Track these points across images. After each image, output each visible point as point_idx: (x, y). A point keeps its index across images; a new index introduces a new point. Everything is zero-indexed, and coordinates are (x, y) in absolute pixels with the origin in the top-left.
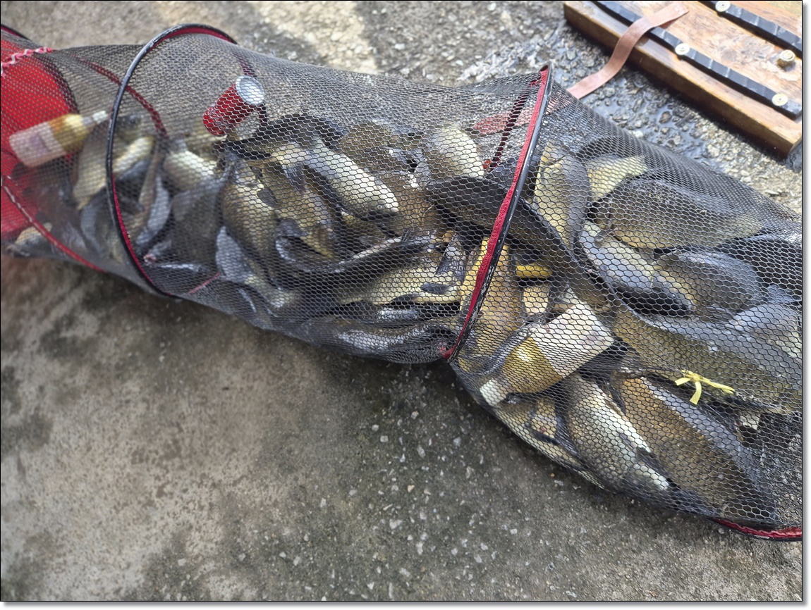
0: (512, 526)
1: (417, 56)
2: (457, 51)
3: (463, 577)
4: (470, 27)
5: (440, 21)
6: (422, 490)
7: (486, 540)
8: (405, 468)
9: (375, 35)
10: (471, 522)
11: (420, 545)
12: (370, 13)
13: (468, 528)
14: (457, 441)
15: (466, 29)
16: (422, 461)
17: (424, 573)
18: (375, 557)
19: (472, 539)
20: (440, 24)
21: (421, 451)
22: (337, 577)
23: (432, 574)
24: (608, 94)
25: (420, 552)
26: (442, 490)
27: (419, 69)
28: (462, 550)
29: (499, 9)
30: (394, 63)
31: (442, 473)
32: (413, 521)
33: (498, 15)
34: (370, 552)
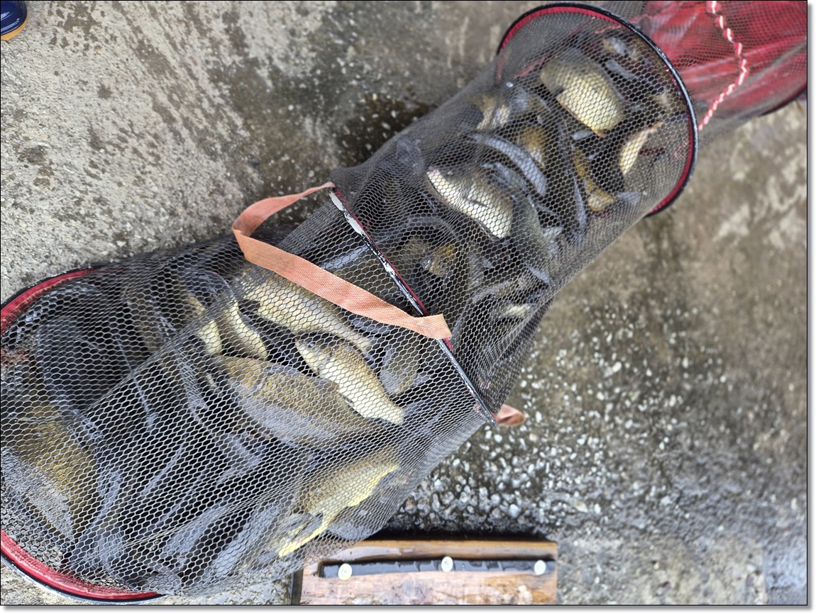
0: (295, 110)
2: (590, 450)
4: (598, 479)
5: (621, 468)
6: (366, 99)
7: (306, 90)
8: (387, 109)
10: (322, 97)
11: (342, 63)
13: (320, 93)
14: (369, 147)
16: (381, 119)
19: (313, 85)
21: (386, 126)
25: (339, 60)
31: (363, 119)
32: (358, 77)
34: (368, 42)
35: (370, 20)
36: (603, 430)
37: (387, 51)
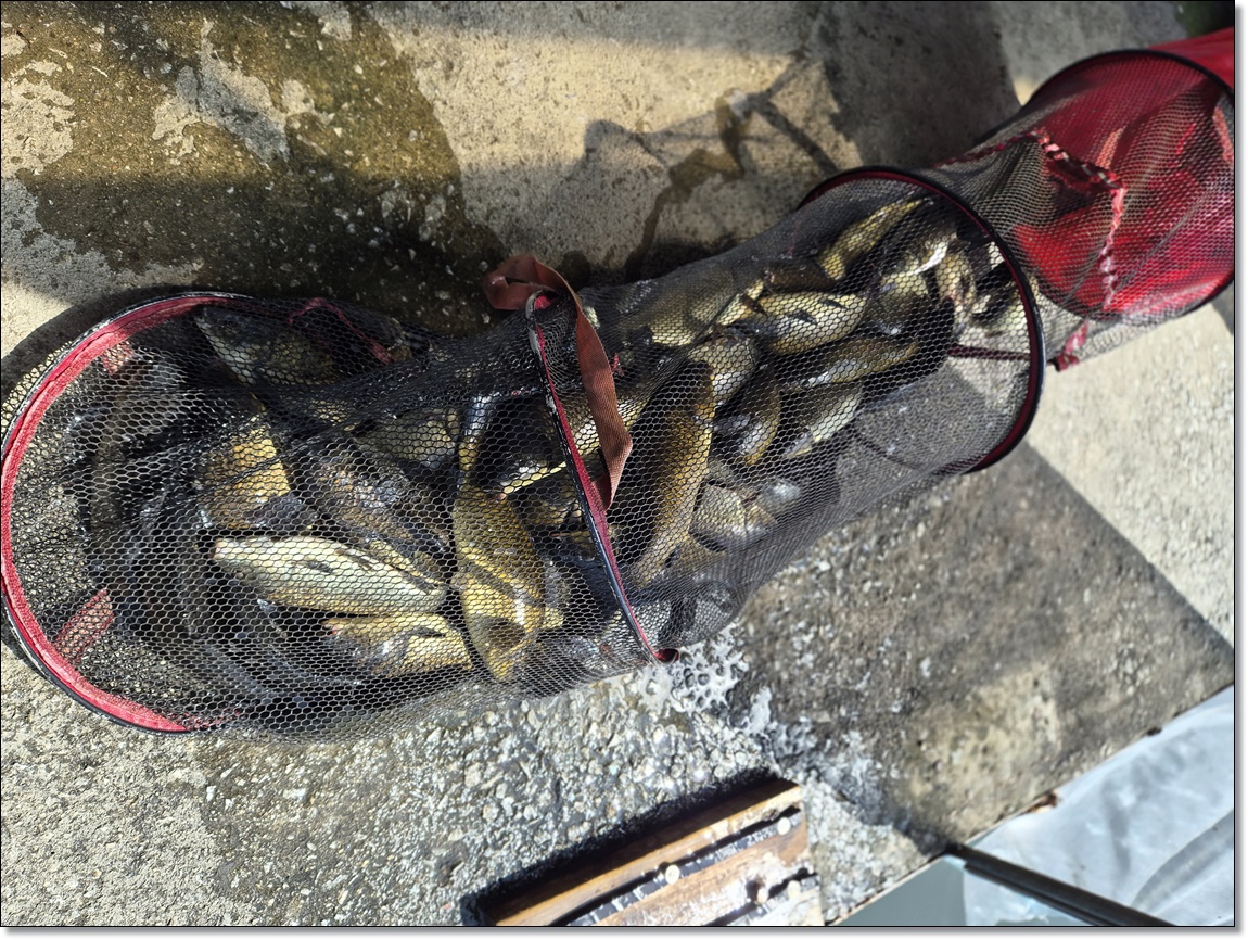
1: (846, 598)
3: (279, 235)
6: (401, 265)
8: (437, 265)
9: (896, 571)
11: (345, 217)
12: (921, 581)
15: (839, 667)
16: (432, 289)
17: (312, 198)
18: (366, 159)
19: (311, 275)
20: (862, 644)
21: (443, 296)
22: (373, 103)
23: (305, 205)
24: (675, 768)
25: (337, 211)
26: (386, 284)
27: (833, 590)
28: (308, 257)
29: (836, 716)
30: (855, 569)
31: (404, 299)
32: (377, 230)
33: (831, 712)
34: (374, 157)
35: (365, 112)
36: (834, 610)
37: (408, 159)
